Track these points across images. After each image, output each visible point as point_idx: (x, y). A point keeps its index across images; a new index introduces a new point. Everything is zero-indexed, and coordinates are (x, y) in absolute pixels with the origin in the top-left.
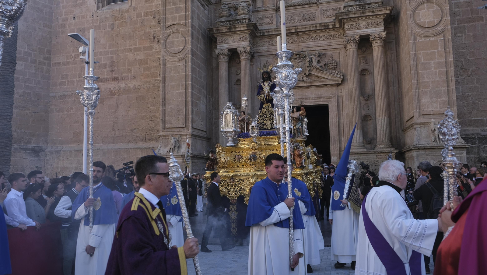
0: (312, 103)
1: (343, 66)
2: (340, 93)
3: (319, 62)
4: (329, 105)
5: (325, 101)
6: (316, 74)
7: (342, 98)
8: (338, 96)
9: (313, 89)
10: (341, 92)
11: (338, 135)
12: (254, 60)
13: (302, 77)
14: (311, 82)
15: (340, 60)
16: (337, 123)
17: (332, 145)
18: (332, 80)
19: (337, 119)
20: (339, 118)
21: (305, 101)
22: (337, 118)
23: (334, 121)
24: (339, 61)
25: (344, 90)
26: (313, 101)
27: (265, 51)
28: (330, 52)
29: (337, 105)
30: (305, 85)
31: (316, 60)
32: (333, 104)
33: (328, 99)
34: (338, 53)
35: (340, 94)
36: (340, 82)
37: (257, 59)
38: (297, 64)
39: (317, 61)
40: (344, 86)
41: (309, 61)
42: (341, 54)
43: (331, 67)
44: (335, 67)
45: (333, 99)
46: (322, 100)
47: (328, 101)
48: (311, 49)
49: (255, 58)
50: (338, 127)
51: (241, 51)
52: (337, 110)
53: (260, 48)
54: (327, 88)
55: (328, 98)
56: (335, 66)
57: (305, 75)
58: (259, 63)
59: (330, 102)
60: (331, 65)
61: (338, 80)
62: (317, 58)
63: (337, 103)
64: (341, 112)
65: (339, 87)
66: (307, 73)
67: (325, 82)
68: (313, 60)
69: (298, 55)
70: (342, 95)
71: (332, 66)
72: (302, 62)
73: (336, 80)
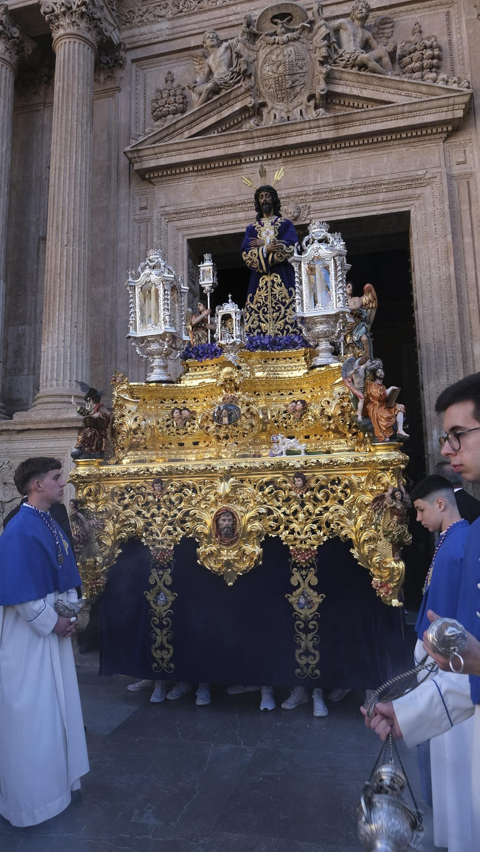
0: (344, 212)
1: (467, 61)
2: (459, 164)
3: (366, 46)
4: (412, 215)
5: (396, 200)
6: (356, 92)
7: (468, 183)
8: (450, 177)
9: (346, 157)
10: (462, 160)
11: (458, 333)
12: (120, 73)
13: (299, 109)
14: (337, 125)
15: (454, 39)
16: (453, 281)
17: (429, 381)
18: (425, 106)
19: (452, 268)
20: (459, 265)
21: (314, 205)
22: (448, 262)
23: (435, 276)
24: (450, 42)
25: (475, 153)
26: (347, 201)
27: (160, 39)
28: (413, 16)
29: (447, 209)
30: (314, 137)
31: (355, 35)
32: (430, 209)
33: (410, 192)
34: (443, 17)
35: (456, 170)
36: (460, 114)
37: (133, 73)
38: (278, 51)
39: (358, 40)
40: (473, 136)
41: (328, 35)
42: (453, 19)
43: (418, 64)
44: (435, 61)
45: (429, 187)
46: (381, 196)
47: (409, 198)
48: (333, 12)
49: (127, 67)
50: (455, 299)
51: (53, 11)
52: (450, 229)
53: (144, 29)
54: (405, 149)
55: (410, 187)
56: (433, 57)
57: (312, 103)
58: (140, 87)
59: (417, 203)
60: (417, 54)
61: (451, 101)
62: (360, 30)
63: (447, 203)
64: (467, 240)
65: (453, 140)
66: (321, 88)
67: (395, 116)
68: (344, 36)
69: (282, 16)
70: (469, 170)
71: (422, 59)
72: (297, 44)
73: (443, 102)
